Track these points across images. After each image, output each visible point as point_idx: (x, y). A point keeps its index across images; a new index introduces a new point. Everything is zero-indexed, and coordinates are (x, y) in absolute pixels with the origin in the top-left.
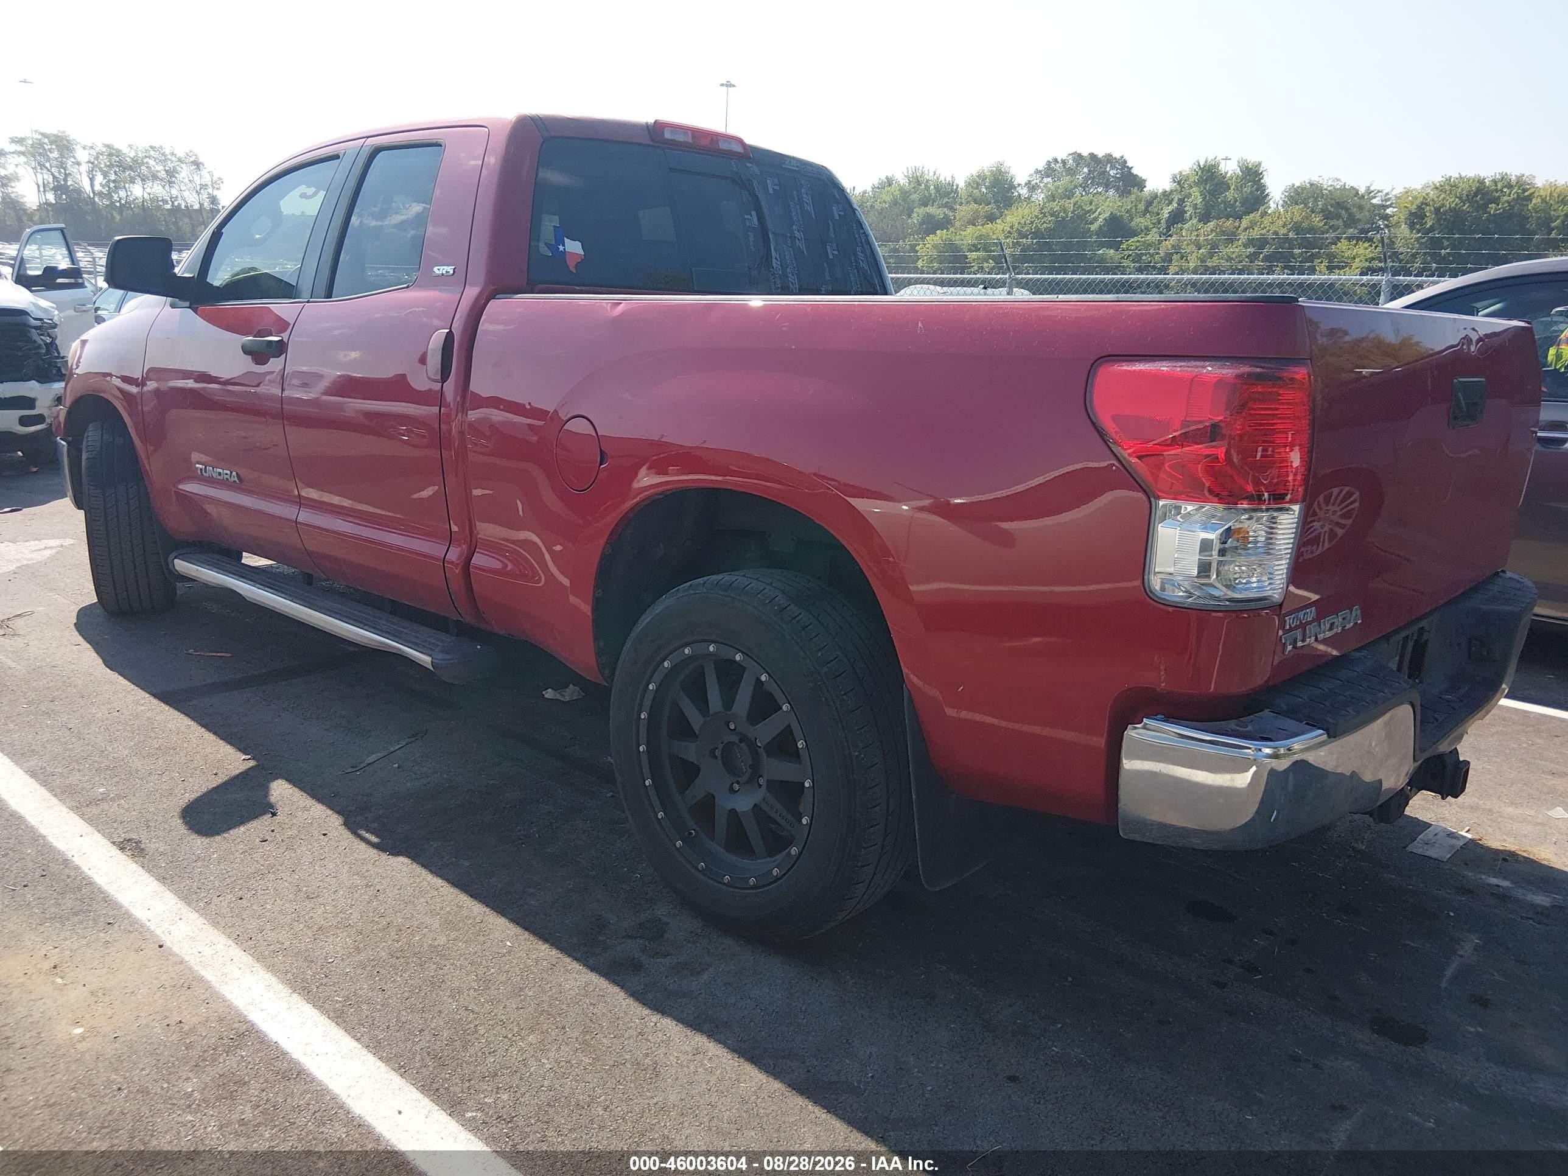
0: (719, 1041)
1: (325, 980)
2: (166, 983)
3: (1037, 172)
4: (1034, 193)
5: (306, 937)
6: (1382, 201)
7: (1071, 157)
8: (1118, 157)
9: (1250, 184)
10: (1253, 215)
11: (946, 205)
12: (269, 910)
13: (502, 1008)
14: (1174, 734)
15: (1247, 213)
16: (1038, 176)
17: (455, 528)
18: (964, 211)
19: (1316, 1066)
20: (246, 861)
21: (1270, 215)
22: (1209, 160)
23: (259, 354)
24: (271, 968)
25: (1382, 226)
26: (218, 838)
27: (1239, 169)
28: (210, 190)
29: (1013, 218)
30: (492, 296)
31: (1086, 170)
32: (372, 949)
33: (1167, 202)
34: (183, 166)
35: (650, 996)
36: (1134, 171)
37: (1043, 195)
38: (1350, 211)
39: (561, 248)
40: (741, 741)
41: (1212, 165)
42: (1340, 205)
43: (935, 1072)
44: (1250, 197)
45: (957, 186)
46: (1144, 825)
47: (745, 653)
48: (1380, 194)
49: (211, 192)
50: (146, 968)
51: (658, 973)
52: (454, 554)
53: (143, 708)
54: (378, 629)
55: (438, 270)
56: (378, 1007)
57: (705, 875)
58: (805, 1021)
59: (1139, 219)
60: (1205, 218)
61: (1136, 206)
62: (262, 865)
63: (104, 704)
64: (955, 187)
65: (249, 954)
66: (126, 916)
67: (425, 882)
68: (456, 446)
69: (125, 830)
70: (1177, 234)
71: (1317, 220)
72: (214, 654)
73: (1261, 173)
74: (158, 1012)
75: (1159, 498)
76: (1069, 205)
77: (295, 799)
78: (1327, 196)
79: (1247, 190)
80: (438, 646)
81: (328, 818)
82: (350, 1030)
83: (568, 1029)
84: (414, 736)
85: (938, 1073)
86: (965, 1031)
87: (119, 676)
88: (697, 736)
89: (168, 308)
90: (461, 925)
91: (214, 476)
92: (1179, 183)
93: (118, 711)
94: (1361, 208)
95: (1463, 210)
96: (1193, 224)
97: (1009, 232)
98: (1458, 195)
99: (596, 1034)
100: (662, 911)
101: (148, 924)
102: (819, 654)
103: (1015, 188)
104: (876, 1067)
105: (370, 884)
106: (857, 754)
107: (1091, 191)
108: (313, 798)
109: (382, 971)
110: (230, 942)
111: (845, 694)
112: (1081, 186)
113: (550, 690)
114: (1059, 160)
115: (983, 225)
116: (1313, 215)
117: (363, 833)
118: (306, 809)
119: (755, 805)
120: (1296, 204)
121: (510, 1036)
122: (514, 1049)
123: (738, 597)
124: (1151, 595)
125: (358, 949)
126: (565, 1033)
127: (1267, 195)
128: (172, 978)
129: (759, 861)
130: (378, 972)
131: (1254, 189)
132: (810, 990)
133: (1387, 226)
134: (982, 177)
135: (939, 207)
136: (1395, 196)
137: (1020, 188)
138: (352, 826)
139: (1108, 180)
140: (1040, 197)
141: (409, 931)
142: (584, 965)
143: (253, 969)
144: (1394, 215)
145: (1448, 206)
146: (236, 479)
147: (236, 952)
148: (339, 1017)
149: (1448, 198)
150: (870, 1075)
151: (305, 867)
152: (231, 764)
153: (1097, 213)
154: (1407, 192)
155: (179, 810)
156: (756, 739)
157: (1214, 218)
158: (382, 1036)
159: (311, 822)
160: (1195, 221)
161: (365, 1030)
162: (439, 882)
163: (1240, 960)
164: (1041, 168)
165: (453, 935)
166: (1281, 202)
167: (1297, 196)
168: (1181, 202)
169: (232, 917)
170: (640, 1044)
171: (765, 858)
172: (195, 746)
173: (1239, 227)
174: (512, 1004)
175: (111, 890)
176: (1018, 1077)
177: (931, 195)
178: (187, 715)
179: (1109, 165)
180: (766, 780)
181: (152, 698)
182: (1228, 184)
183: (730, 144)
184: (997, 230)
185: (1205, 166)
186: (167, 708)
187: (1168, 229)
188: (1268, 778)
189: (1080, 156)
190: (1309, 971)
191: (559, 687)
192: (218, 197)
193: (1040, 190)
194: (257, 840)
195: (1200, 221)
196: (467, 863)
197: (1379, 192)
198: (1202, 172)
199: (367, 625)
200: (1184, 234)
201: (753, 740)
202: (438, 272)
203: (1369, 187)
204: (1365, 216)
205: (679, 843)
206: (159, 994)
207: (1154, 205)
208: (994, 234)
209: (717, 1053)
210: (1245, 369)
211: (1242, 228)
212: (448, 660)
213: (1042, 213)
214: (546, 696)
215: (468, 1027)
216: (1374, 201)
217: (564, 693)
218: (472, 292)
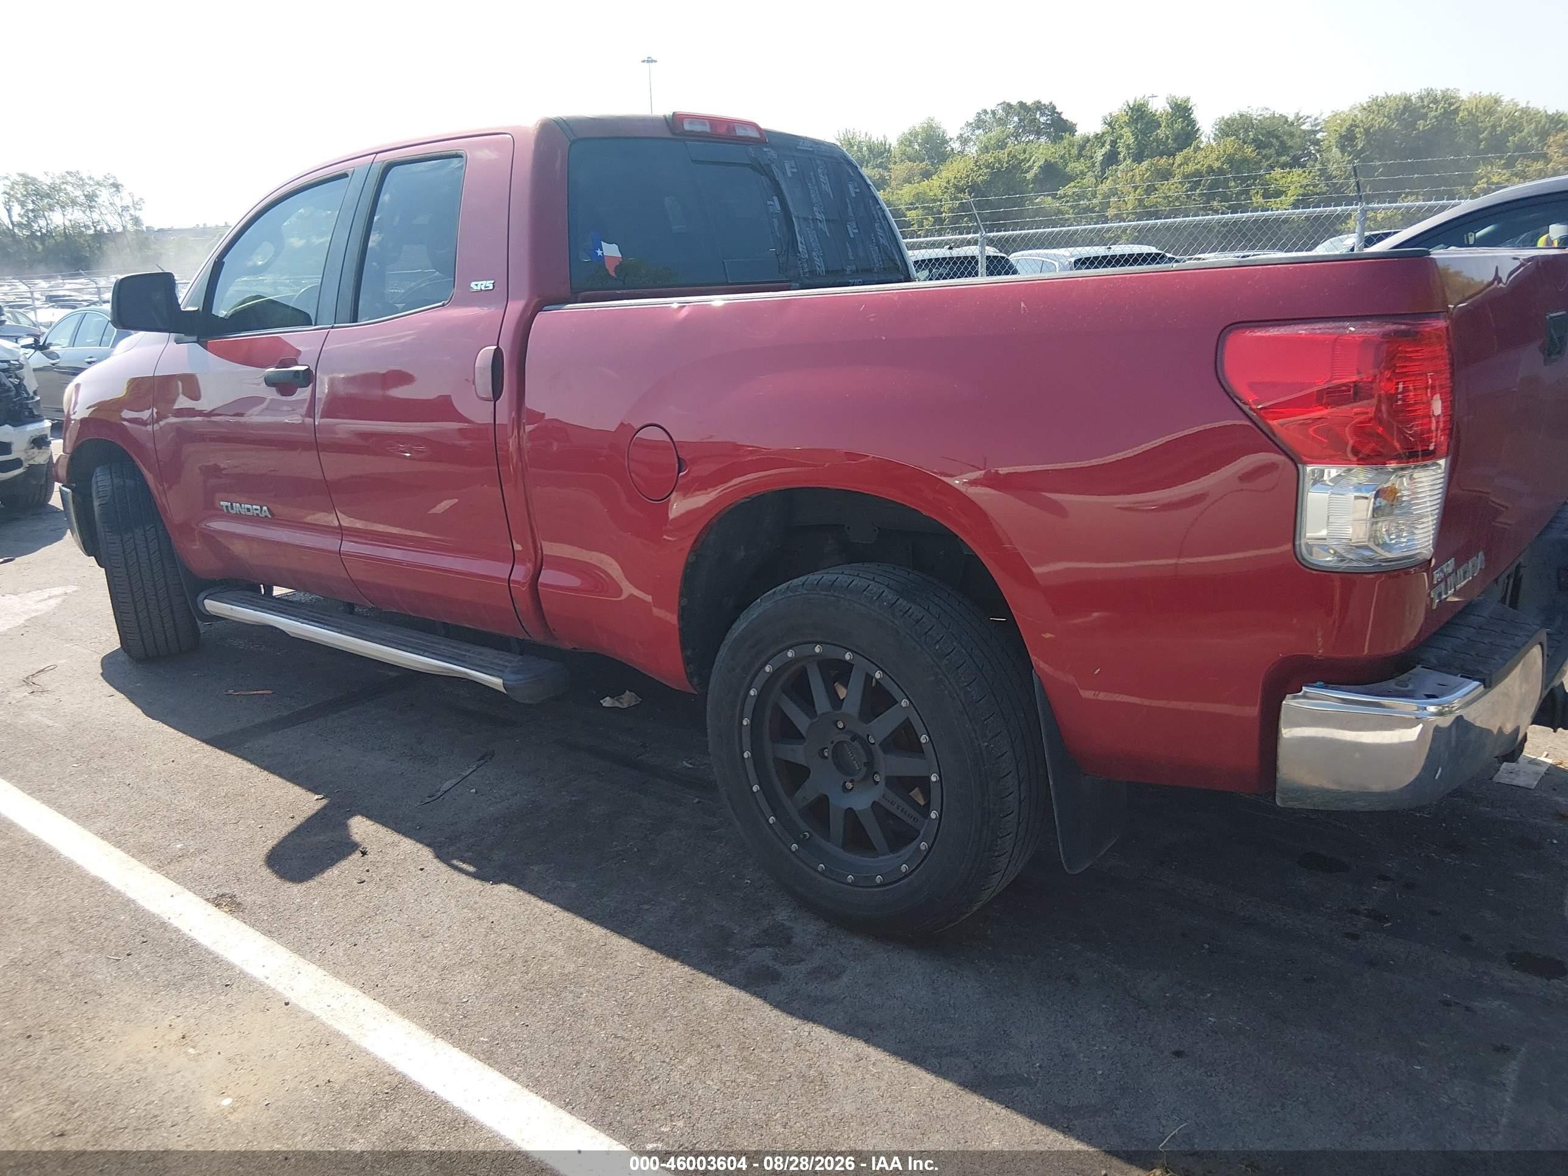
0: (877, 1045)
1: (465, 1021)
2: (302, 1042)
3: (968, 124)
4: (966, 146)
5: (433, 978)
6: (1312, 126)
7: (1000, 107)
8: (1047, 103)
9: (1180, 120)
10: (1186, 150)
11: (880, 166)
12: (388, 954)
13: (651, 1031)
14: (1335, 699)
15: (1180, 149)
16: (969, 129)
17: (518, 547)
18: (899, 170)
19: (1467, 1009)
20: (349, 905)
21: (1202, 149)
22: (1138, 99)
23: (285, 386)
24: (405, 1014)
25: (1313, 152)
26: (312, 883)
27: (1168, 105)
28: (132, 211)
29: (948, 173)
30: (539, 308)
31: (1016, 119)
32: (504, 984)
33: (1100, 144)
34: (102, 189)
35: (795, 1005)
36: (1064, 116)
37: (976, 148)
38: (1281, 139)
39: (599, 252)
40: (853, 739)
41: (1141, 104)
42: (1271, 134)
43: (1101, 1055)
44: (1182, 132)
45: (890, 145)
46: (1304, 792)
47: (855, 652)
48: (1308, 120)
49: (133, 213)
50: (278, 1028)
51: (797, 980)
52: (520, 573)
53: (197, 755)
54: (439, 655)
55: (477, 286)
56: (527, 1043)
57: (827, 877)
58: (957, 1016)
59: (1073, 165)
60: (1138, 158)
61: (1069, 151)
62: (367, 907)
63: (156, 756)
64: (887, 147)
65: (380, 1002)
66: (241, 976)
67: (537, 910)
68: (514, 462)
69: (216, 885)
70: (1112, 176)
71: (1249, 151)
72: (255, 692)
73: (1190, 109)
74: (302, 1074)
75: (1305, 463)
76: (1003, 155)
77: (380, 835)
78: (1257, 126)
79: (1178, 126)
80: (506, 667)
81: (420, 852)
82: (505, 1071)
83: (723, 1048)
84: (482, 758)
85: (1104, 1056)
86: (1118, 1011)
87: (163, 725)
88: (803, 738)
89: (173, 344)
90: (585, 949)
91: (242, 513)
92: (1110, 124)
93: (173, 761)
94: (1292, 135)
95: (1393, 129)
96: (1127, 165)
97: (946, 188)
98: (1386, 114)
99: (753, 1050)
100: (782, 915)
101: (267, 982)
102: (937, 647)
103: (947, 142)
104: (1041, 1056)
105: (482, 916)
106: (986, 744)
107: (1023, 139)
108: (399, 832)
109: (521, 1006)
110: (357, 992)
111: (968, 685)
112: (1012, 135)
113: (608, 698)
114: (989, 111)
115: (918, 182)
116: (1245, 146)
117: (455, 862)
118: (394, 844)
119: (874, 802)
120: (1228, 136)
121: (667, 1060)
122: (675, 1073)
123: (843, 596)
124: (1303, 562)
125: (488, 985)
126: (722, 1051)
127: (1198, 129)
128: (308, 1036)
129: (881, 858)
130: (516, 1007)
131: (1184, 124)
132: (953, 984)
133: (1318, 151)
134: (914, 134)
135: (874, 168)
136: (1324, 120)
137: (952, 142)
138: (444, 855)
139: (1039, 127)
140: (972, 150)
141: (536, 961)
142: (721, 980)
143: (388, 1018)
144: (1324, 140)
145: (1377, 126)
146: (267, 513)
147: (365, 1002)
148: (489, 1057)
149: (1376, 118)
150: (1038, 1065)
151: (411, 905)
152: (305, 805)
153: (1031, 161)
154: (1335, 116)
155: (263, 857)
156: (868, 736)
157: (1148, 157)
158: (539, 1074)
159: (405, 858)
160: (1129, 161)
161: (520, 1068)
162: (551, 907)
163: (1365, 909)
164: (971, 121)
165: (581, 961)
166: (1212, 136)
167: (1229, 128)
168: (1114, 143)
169: (351, 964)
170: (799, 1055)
171: (889, 854)
172: (263, 790)
173: (1174, 163)
174: (661, 1027)
175: (219, 949)
176: (1183, 1052)
177: (865, 157)
178: (245, 759)
179: (1038, 113)
180: (883, 777)
181: (204, 745)
182: (1159, 122)
183: (745, 129)
184: (934, 186)
185: (1134, 106)
186: (223, 753)
187: (1103, 171)
188: (1433, 735)
189: (1009, 105)
190: (1434, 913)
191: (616, 694)
192: (141, 218)
193: (972, 143)
194: (355, 882)
195: (1134, 161)
196: (574, 885)
197: (1308, 117)
198: (1132, 112)
199: (427, 651)
200: (1119, 176)
201: (865, 737)
202: (475, 288)
203: (1298, 113)
204: (1296, 143)
205: (794, 847)
206: (299, 1054)
207: (1088, 148)
208: (931, 190)
209: (879, 1057)
210: (1390, 327)
211: (1176, 165)
212: (521, 680)
213: (977, 166)
214: (604, 705)
215: (623, 1055)
216: (1304, 127)
217: (621, 700)
218: (516, 307)
